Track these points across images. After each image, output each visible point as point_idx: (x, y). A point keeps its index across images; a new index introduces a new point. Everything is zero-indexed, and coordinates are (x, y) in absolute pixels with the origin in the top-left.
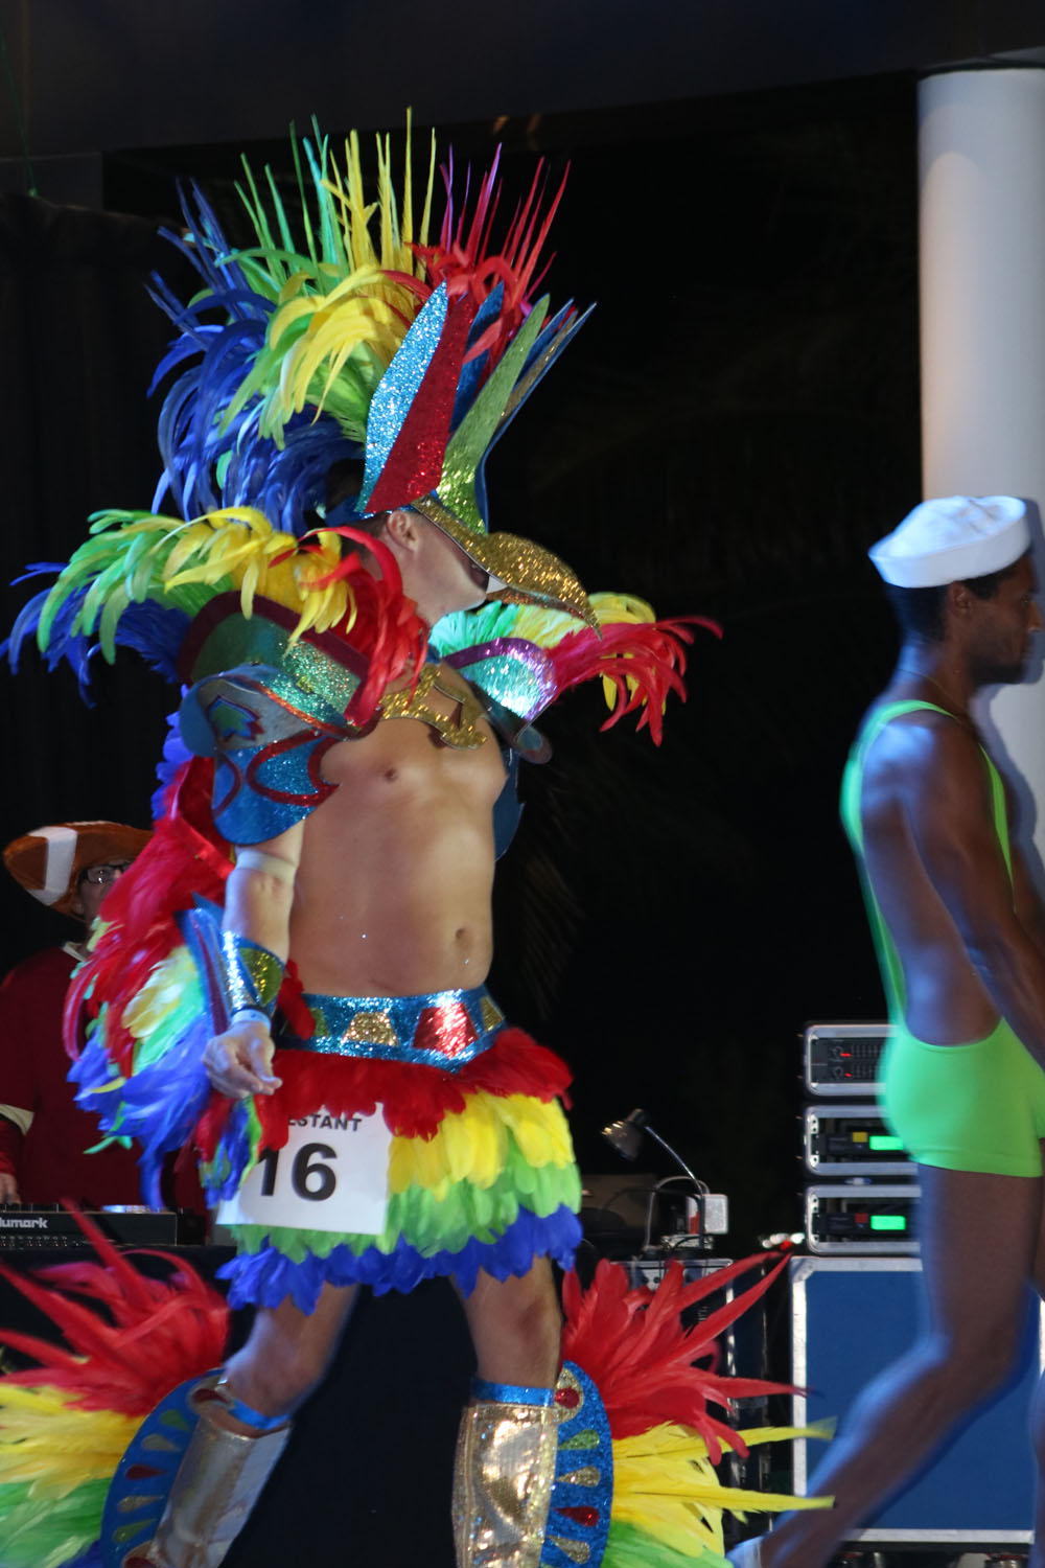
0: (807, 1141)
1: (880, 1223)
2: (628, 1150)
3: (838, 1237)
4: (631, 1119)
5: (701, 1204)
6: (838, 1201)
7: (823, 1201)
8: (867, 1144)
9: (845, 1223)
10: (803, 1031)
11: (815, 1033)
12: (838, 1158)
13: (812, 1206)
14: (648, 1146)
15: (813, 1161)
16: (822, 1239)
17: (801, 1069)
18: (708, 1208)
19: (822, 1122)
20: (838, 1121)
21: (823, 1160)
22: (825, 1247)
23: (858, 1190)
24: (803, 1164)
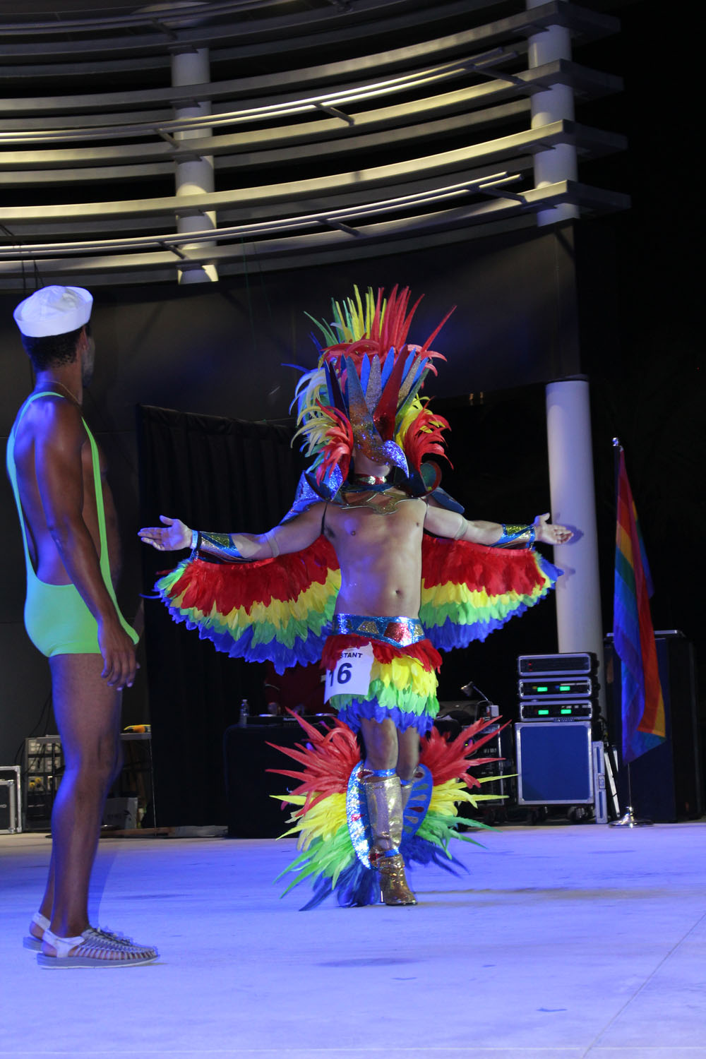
0: (520, 689)
1: (541, 712)
2: (469, 694)
3: (531, 717)
4: (469, 684)
5: (490, 708)
6: (530, 706)
7: (525, 707)
8: (537, 690)
9: (531, 712)
10: (517, 657)
11: (521, 658)
12: (530, 694)
13: (522, 708)
14: (474, 693)
15: (522, 695)
16: (525, 717)
17: (517, 669)
18: (492, 709)
19: (524, 684)
20: (530, 683)
21: (525, 695)
22: (526, 720)
23: (535, 703)
24: (519, 696)
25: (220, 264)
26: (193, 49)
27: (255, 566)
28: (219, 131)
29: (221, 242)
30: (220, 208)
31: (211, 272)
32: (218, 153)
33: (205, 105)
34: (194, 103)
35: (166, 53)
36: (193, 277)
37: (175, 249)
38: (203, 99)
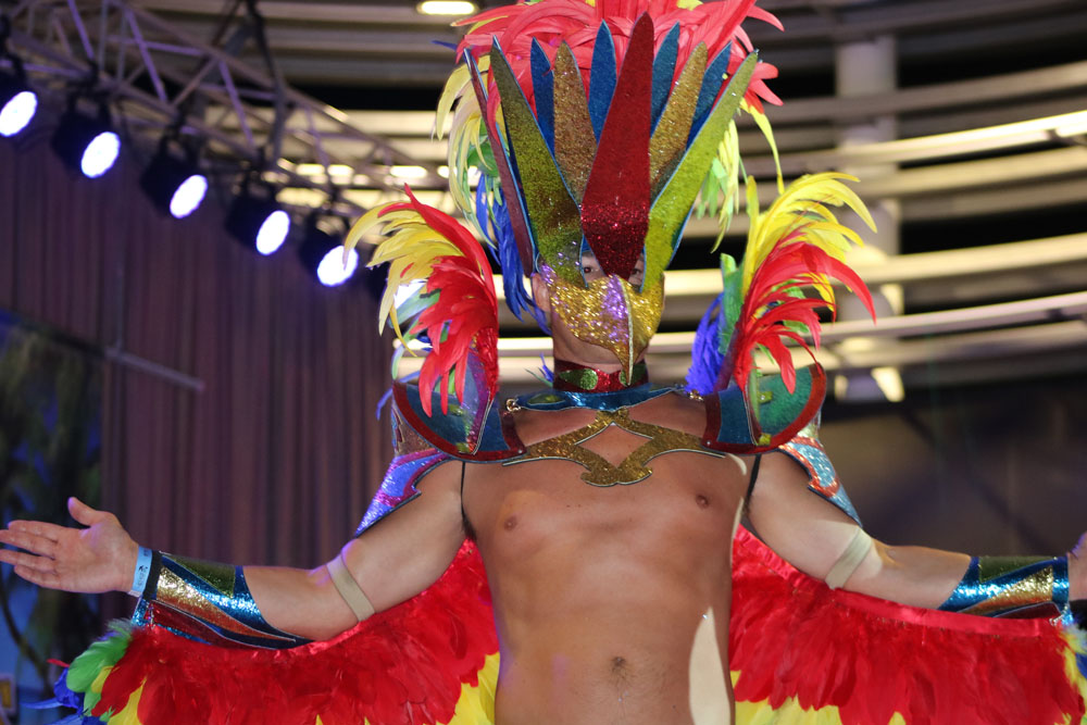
25: (907, 372)
26: (870, 37)
27: (312, 652)
28: (908, 166)
29: (908, 337)
30: (909, 286)
31: (890, 385)
32: (906, 199)
33: (887, 125)
34: (869, 120)
35: (829, 44)
36: (861, 391)
37: (831, 344)
38: (885, 115)
